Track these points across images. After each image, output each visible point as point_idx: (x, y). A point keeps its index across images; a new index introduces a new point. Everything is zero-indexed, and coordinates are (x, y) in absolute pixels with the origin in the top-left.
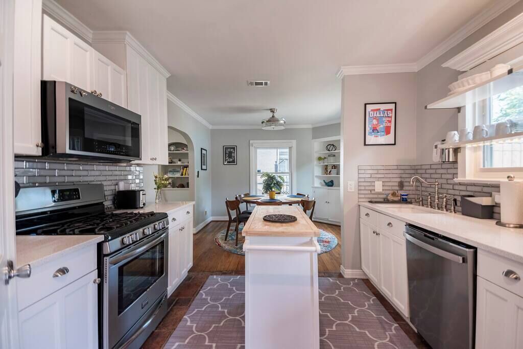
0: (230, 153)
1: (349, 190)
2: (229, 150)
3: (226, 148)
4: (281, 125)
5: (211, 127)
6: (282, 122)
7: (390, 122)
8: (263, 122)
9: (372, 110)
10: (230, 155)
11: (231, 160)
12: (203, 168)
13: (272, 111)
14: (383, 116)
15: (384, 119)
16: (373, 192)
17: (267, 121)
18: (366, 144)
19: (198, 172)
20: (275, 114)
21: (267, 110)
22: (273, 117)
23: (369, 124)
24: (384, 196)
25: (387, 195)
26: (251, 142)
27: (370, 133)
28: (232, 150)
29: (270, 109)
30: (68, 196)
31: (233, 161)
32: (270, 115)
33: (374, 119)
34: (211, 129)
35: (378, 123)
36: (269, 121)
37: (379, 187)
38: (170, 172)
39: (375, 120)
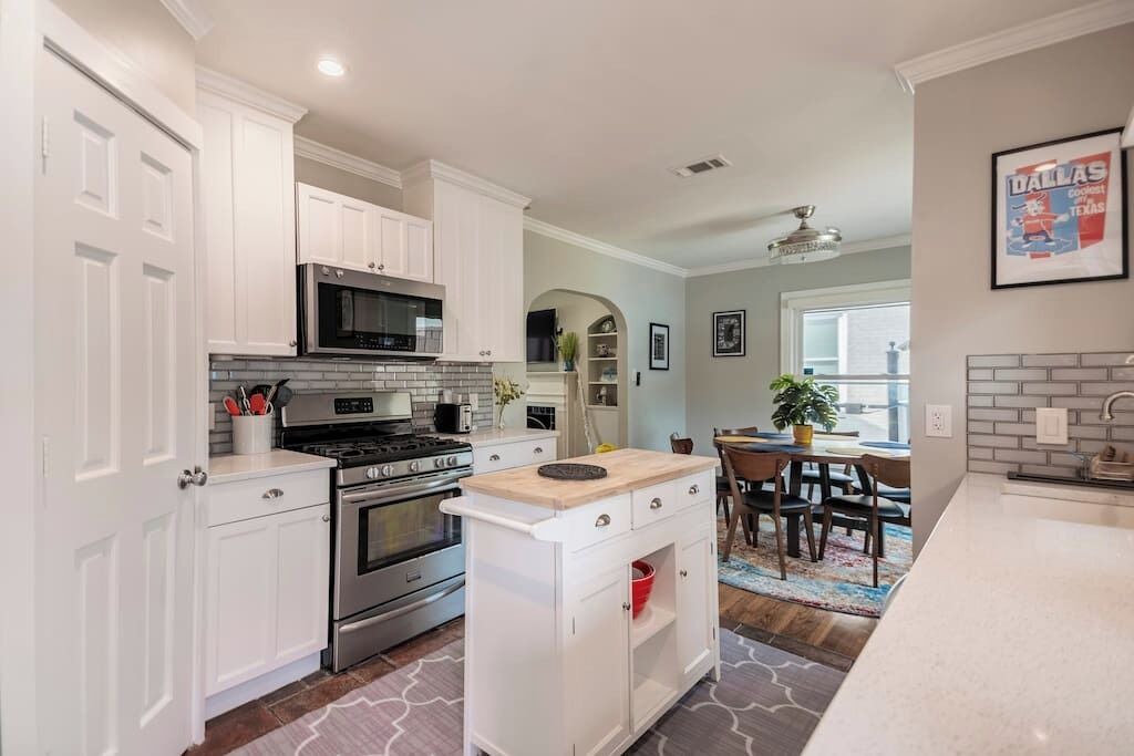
0: (730, 328)
1: (930, 431)
2: (726, 321)
3: (719, 318)
4: (826, 246)
5: (684, 273)
6: (826, 238)
7: (1101, 198)
8: (770, 247)
9: (1020, 171)
10: (729, 334)
11: (731, 345)
12: (654, 366)
13: (801, 213)
14: (1068, 181)
15: (1072, 193)
16: (1027, 443)
17: (782, 243)
18: (998, 283)
19: (639, 374)
20: (807, 220)
21: (787, 212)
22: (803, 228)
23: (1009, 219)
24: (1075, 461)
25: (1088, 457)
26: (783, 296)
27: (1014, 249)
28: (733, 321)
29: (794, 210)
30: (357, 406)
31: (737, 348)
32: (794, 224)
33: (1030, 198)
34: (688, 278)
35: (1047, 210)
36: (790, 241)
37: (1052, 425)
38: (606, 373)
39: (1034, 202)
